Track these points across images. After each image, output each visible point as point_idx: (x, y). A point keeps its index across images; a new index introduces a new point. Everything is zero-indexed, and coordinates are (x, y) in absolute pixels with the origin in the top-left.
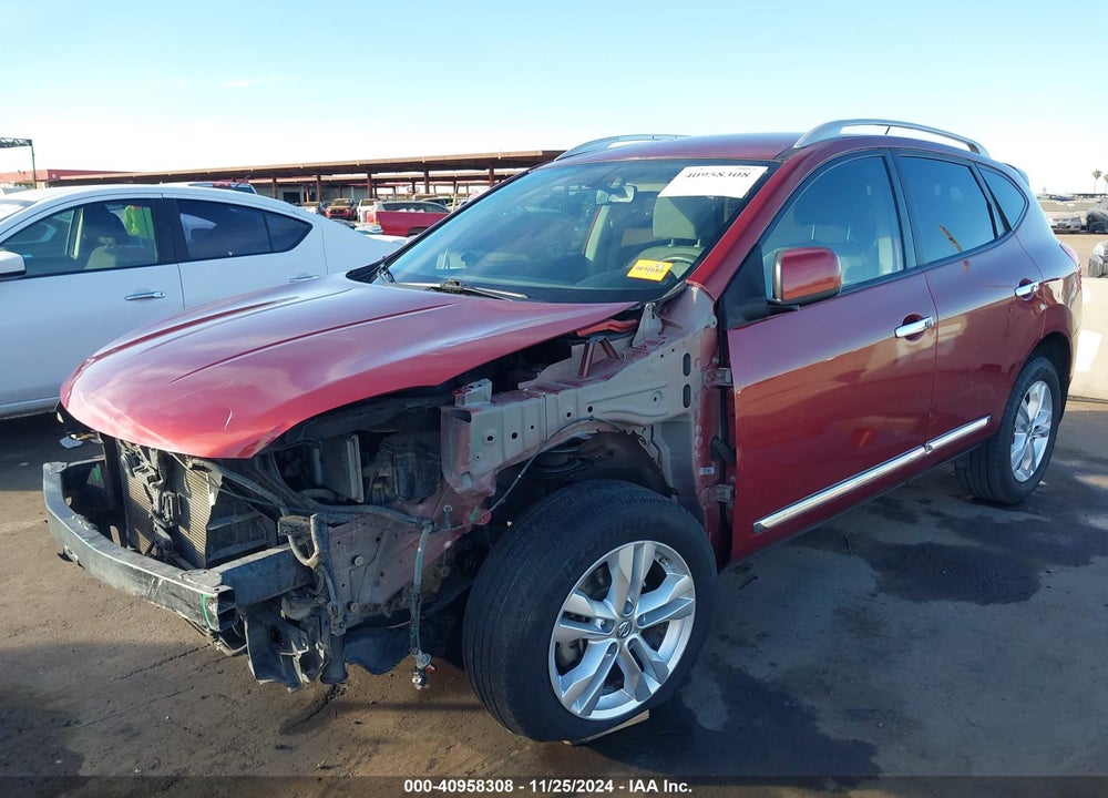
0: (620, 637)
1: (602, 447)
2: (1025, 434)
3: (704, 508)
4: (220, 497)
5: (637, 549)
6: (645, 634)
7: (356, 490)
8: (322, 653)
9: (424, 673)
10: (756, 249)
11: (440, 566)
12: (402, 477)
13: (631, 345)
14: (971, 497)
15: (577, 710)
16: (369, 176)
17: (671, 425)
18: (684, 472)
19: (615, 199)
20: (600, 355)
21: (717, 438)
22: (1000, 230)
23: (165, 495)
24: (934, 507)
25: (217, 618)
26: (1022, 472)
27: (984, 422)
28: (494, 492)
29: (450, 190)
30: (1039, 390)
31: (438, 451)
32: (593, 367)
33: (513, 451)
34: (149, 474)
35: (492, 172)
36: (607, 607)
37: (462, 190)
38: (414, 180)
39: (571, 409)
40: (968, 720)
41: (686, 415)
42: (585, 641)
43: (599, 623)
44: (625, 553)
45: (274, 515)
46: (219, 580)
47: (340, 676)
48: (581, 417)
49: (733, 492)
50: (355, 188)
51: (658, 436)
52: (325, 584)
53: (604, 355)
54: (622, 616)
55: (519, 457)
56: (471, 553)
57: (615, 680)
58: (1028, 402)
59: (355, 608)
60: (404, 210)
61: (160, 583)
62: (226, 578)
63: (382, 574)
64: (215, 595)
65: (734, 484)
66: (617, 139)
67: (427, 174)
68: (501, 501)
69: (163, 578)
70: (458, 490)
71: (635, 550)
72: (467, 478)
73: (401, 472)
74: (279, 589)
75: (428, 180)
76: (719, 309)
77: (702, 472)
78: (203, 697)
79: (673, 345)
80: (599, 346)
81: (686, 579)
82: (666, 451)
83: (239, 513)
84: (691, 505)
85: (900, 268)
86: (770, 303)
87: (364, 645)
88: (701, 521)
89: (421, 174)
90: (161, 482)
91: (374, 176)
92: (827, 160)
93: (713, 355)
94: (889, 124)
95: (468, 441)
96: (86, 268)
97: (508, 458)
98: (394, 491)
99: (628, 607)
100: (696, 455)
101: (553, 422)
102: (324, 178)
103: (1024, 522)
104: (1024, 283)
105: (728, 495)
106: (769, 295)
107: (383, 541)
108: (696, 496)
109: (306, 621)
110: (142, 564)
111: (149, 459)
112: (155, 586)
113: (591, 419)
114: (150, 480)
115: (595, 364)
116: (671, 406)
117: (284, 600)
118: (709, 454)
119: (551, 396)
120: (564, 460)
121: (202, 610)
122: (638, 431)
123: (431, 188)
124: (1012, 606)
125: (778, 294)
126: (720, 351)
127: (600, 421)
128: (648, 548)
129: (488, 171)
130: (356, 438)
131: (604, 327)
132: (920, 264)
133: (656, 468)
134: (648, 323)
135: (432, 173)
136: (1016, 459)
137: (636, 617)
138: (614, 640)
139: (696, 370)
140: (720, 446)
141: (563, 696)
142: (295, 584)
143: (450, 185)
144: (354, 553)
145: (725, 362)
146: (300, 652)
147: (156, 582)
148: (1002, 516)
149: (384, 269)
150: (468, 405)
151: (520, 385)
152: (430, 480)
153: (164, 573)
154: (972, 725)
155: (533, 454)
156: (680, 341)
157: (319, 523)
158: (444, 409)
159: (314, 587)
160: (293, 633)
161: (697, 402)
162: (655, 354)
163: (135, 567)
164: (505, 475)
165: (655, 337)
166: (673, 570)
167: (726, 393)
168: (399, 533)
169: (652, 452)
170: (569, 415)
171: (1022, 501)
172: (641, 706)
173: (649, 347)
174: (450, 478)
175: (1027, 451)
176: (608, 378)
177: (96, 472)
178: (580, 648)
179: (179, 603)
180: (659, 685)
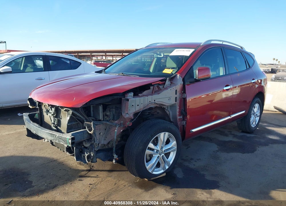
0: (160, 155)
1: (156, 111)
2: (254, 116)
3: (179, 126)
4: (71, 117)
5: (165, 134)
6: (165, 154)
7: (101, 117)
8: (92, 155)
9: (116, 159)
10: (192, 67)
11: (118, 138)
12: (112, 115)
13: (164, 87)
14: (241, 131)
15: (150, 171)
16: (91, 54)
17: (172, 106)
18: (175, 117)
19: (159, 56)
20: (157, 89)
21: (182, 110)
22: (248, 67)
23: (55, 119)
24: (232, 133)
25: (71, 143)
26: (253, 125)
27: (244, 112)
28: (133, 118)
29: (111, 58)
30: (257, 105)
31: (121, 109)
32: (155, 92)
33: (137, 109)
34: (52, 114)
35: (122, 54)
36: (157, 147)
37: (114, 58)
38: (102, 55)
39: (151, 100)
40: (239, 177)
41: (175, 104)
42: (152, 155)
43: (155, 151)
44: (162, 134)
45: (83, 122)
46: (71, 135)
47: (95, 161)
48: (153, 102)
49: (186, 123)
50: (87, 57)
51: (169, 109)
52: (94, 138)
53: (158, 89)
54: (160, 150)
55: (138, 110)
56: (125, 135)
57: (158, 165)
58: (254, 108)
59: (100, 145)
60: (101, 62)
61: (57, 136)
62: (72, 135)
63: (106, 137)
64: (71, 138)
65: (186, 121)
66: (158, 43)
67: (106, 54)
68: (135, 120)
69: (57, 135)
70: (125, 117)
71: (164, 134)
72: (127, 114)
73: (112, 113)
74: (84, 139)
75: (106, 56)
76: (183, 80)
77: (179, 117)
78: (60, 170)
79: (173, 88)
80: (156, 87)
81: (175, 142)
82: (171, 112)
83: (74, 122)
84: (177, 125)
85: (225, 74)
86: (195, 79)
87: (101, 154)
88: (179, 129)
89: (104, 54)
90: (55, 115)
91: (92, 54)
92: (209, 48)
93: (182, 91)
94: (223, 41)
95: (128, 106)
96: (26, 71)
97: (137, 110)
98: (110, 118)
99: (162, 148)
100: (178, 113)
101: (146, 103)
102: (79, 54)
103: (253, 137)
104: (253, 79)
105: (185, 123)
106: (195, 78)
107: (107, 130)
108: (177, 123)
109: (89, 147)
110: (52, 132)
111: (52, 110)
112: (55, 137)
113: (155, 103)
114: (52, 115)
115: (155, 91)
116: (173, 102)
117: (84, 142)
118: (181, 113)
119: (146, 97)
120: (148, 113)
121: (67, 142)
122: (165, 107)
123: (107, 58)
124: (250, 154)
125: (197, 77)
126: (184, 89)
127: (157, 104)
128: (167, 134)
129: (121, 54)
130: (102, 105)
131: (158, 83)
132: (229, 73)
133: (168, 116)
134: (168, 82)
135: (107, 54)
136: (252, 122)
137: (164, 150)
138: (159, 155)
139: (178, 94)
140: (183, 112)
141: (147, 167)
142: (87, 138)
143: (111, 57)
144: (100, 132)
145: (185, 92)
146: (87, 155)
147: (56, 136)
148: (248, 135)
149: (104, 71)
150: (128, 98)
151: (139, 95)
152: (119, 115)
153: (58, 134)
154: (240, 178)
155: (141, 110)
156: (175, 87)
157: (94, 124)
158: (123, 98)
159: (91, 139)
160: (86, 150)
161: (178, 101)
162: (169, 89)
163: (51, 133)
164: (136, 114)
165: (169, 86)
166: (172, 140)
167: (185, 100)
168: (111, 128)
169: (168, 113)
170: (150, 102)
171: (253, 132)
172: (164, 172)
173: (168, 88)
174: (123, 114)
175: (254, 120)
176: (159, 94)
177: (37, 115)
178: (151, 156)
179: (61, 140)
180: (168, 167)
